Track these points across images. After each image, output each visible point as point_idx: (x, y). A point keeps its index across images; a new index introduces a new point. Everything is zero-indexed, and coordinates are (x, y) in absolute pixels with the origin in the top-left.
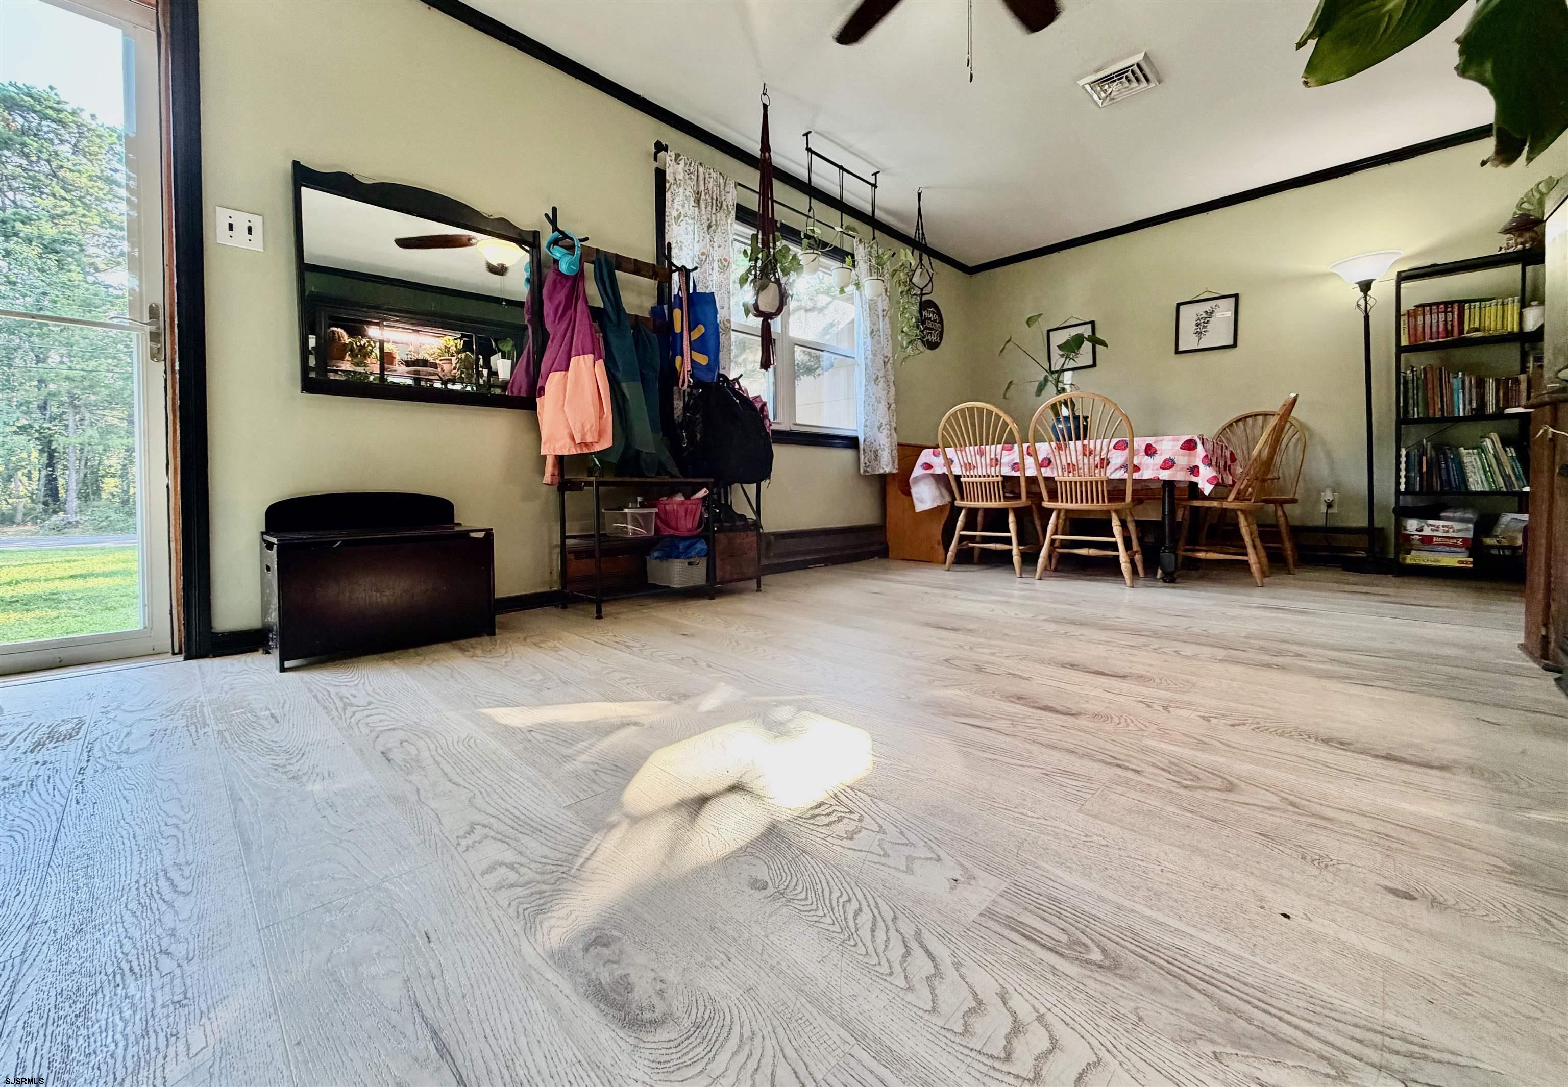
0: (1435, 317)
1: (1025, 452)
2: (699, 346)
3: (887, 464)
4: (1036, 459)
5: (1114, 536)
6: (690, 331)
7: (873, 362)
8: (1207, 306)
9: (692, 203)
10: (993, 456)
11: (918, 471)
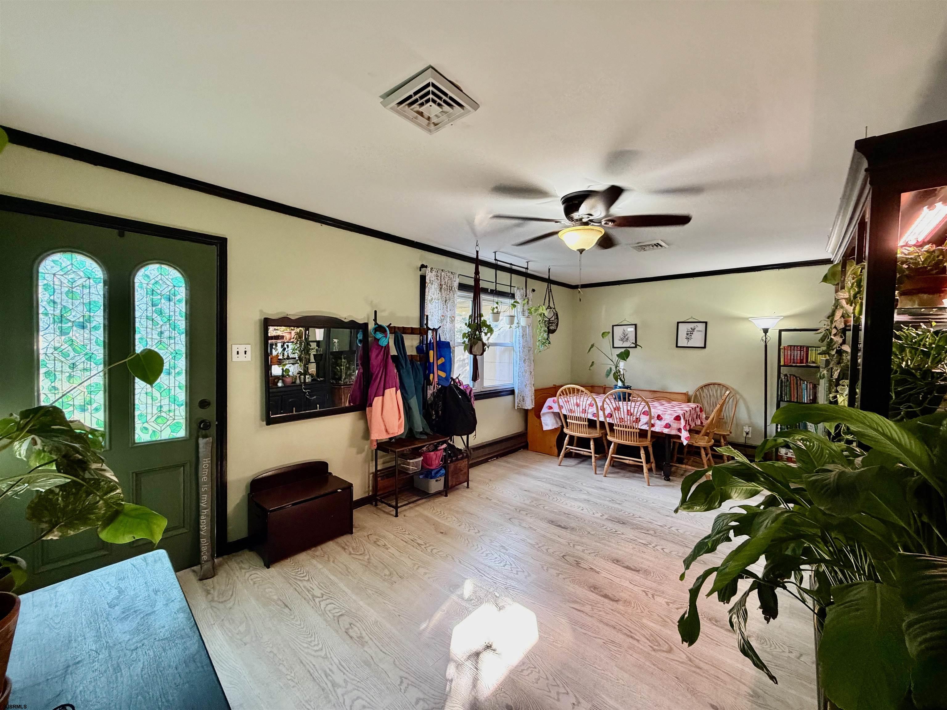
0: (796, 352)
1: (599, 409)
2: (442, 367)
3: (529, 405)
4: (604, 413)
5: (641, 459)
6: (437, 360)
7: (523, 351)
8: (692, 325)
9: (438, 292)
10: (584, 408)
11: (545, 410)
